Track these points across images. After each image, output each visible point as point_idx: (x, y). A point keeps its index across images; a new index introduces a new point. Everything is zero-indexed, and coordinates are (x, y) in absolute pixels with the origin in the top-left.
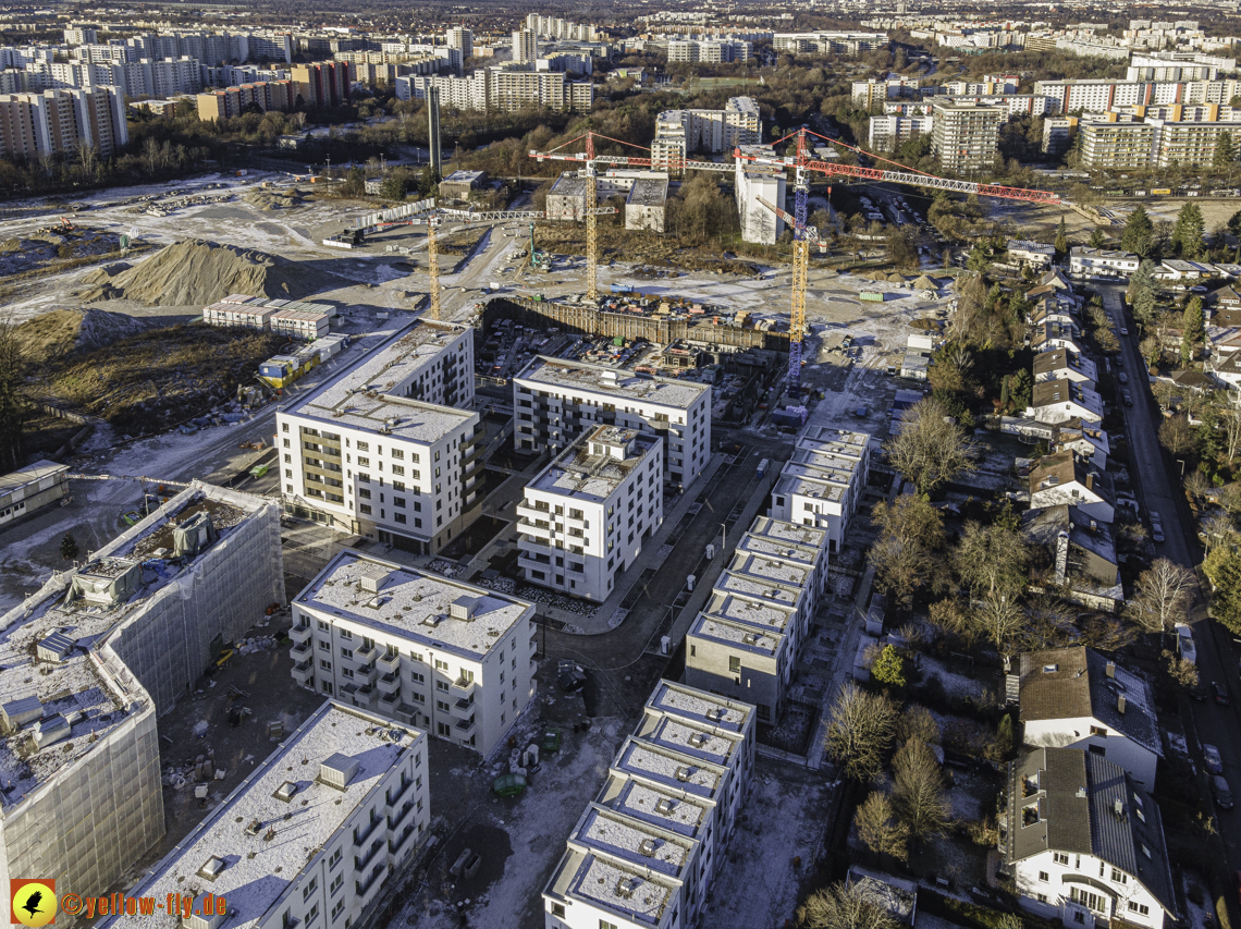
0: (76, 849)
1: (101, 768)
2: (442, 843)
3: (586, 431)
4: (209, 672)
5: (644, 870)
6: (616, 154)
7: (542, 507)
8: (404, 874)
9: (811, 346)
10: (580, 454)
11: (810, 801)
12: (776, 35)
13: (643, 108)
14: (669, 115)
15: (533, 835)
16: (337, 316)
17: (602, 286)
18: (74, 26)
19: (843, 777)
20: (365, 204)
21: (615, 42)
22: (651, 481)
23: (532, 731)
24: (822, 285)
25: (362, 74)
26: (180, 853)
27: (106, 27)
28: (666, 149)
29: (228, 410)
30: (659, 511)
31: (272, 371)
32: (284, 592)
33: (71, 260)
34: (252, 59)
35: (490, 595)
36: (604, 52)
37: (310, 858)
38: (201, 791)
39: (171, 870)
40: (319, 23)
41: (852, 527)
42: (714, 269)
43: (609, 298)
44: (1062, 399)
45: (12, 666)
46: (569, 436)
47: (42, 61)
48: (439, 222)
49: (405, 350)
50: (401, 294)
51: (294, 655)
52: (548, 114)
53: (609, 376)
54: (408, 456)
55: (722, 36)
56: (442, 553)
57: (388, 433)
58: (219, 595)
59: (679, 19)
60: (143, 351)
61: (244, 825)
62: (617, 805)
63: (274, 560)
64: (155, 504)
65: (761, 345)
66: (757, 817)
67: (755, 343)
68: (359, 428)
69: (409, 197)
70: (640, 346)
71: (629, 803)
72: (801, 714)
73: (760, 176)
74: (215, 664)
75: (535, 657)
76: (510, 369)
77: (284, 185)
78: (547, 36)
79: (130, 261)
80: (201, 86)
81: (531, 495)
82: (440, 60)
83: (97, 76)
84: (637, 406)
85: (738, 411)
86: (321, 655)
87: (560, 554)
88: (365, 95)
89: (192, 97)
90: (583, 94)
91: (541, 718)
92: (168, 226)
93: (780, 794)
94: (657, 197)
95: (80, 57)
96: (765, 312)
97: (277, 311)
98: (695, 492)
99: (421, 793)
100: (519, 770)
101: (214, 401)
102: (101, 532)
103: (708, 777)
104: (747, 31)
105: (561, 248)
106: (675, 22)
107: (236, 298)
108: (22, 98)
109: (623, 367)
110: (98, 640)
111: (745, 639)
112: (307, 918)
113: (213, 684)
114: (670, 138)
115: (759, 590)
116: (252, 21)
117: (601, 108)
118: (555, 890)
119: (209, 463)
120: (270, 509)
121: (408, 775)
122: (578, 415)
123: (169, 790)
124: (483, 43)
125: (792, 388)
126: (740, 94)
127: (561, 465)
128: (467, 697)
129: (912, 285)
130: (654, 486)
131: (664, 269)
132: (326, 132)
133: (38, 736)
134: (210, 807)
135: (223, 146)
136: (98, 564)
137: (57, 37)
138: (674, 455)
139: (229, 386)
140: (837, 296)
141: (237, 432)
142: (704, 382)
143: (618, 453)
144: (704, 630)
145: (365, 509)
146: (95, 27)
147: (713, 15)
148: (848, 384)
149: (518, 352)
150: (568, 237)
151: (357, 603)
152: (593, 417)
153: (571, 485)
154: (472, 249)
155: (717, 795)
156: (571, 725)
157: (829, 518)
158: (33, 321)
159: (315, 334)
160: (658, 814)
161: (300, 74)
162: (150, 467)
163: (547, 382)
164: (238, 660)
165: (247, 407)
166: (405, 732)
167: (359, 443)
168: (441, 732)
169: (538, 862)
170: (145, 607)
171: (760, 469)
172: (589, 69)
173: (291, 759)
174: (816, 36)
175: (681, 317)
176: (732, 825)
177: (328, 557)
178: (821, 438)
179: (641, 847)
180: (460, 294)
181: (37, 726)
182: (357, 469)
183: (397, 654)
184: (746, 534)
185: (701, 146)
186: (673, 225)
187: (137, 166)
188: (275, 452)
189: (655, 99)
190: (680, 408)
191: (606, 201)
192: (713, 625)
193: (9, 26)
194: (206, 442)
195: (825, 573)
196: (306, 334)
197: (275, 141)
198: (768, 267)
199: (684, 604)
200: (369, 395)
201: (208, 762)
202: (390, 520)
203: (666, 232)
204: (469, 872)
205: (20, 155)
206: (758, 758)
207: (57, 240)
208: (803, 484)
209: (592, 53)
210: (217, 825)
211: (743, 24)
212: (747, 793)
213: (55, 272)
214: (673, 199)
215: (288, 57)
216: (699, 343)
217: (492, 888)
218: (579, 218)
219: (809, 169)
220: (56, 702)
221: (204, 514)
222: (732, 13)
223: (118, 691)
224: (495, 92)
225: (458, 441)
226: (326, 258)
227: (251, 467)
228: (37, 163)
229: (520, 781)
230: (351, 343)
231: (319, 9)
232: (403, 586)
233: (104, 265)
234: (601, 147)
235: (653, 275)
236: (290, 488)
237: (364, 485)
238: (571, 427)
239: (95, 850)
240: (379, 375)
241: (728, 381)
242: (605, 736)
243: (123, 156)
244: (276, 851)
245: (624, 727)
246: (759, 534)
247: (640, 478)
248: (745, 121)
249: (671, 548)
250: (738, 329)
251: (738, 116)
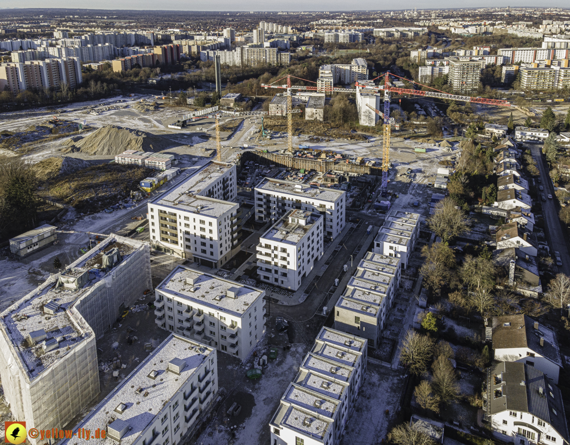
0: (61, 398)
1: (72, 362)
2: (223, 399)
3: (288, 212)
4: (119, 320)
5: (316, 414)
6: (300, 85)
7: (268, 247)
8: (207, 413)
9: (392, 173)
10: (285, 222)
11: (393, 384)
12: (375, 30)
13: (313, 64)
14: (325, 67)
15: (265, 397)
16: (175, 160)
17: (294, 146)
18: (58, 30)
19: (408, 373)
20: (187, 109)
21: (301, 33)
22: (318, 235)
23: (264, 349)
24: (397, 145)
25: (185, 50)
26: (107, 401)
27: (72, 31)
28: (324, 82)
29: (126, 202)
30: (322, 249)
31: (146, 184)
32: (152, 285)
33: (57, 135)
34: (136, 44)
35: (244, 287)
36: (295, 39)
37: (164, 405)
38: (116, 374)
39: (103, 409)
40: (166, 27)
41: (412, 257)
42: (346, 138)
43: (298, 151)
44: (511, 198)
45: (33, 316)
46: (280, 214)
47: (44, 46)
48: (220, 117)
49: (205, 174)
50: (204, 150)
51: (157, 313)
52: (269, 67)
53: (298, 187)
54: (207, 223)
55: (350, 30)
56: (223, 267)
57: (198, 213)
58: (123, 286)
59: (330, 23)
60: (89, 175)
61: (134, 389)
62: (304, 384)
63: (147, 270)
64: (94, 244)
65: (369, 173)
66: (368, 391)
67: (365, 172)
68: (185, 210)
69: (207, 105)
70: (312, 173)
71: (309, 383)
72: (389, 343)
73: (368, 95)
74: (121, 317)
75: (265, 315)
76: (253, 184)
77: (151, 101)
78: (269, 32)
79: (83, 135)
80: (113, 57)
81: (263, 241)
82: (220, 43)
83: (68, 53)
84: (311, 201)
85: (358, 203)
86: (168, 313)
87: (276, 268)
88: (187, 59)
89: (110, 61)
90: (286, 58)
91: (268, 344)
92: (100, 119)
93: (379, 380)
94: (320, 105)
95: (61, 44)
96: (371, 157)
97: (148, 157)
98: (338, 241)
99: (214, 377)
100: (258, 367)
101: (120, 198)
102: (71, 257)
103: (345, 372)
104: (361, 28)
105: (276, 128)
106: (328, 24)
107: (129, 152)
108: (36, 62)
109: (305, 183)
110: (70, 305)
111: (362, 309)
112: (163, 432)
113: (121, 325)
114: (325, 77)
115: (368, 286)
116: (136, 27)
117: (294, 64)
118: (275, 422)
119: (118, 226)
120: (145, 247)
121: (208, 368)
122: (284, 205)
123: (101, 373)
124: (240, 35)
125: (383, 193)
126: (358, 57)
127: (277, 227)
128: (234, 333)
129: (439, 145)
130: (319, 238)
131: (323, 138)
132: (169, 76)
133: (45, 347)
134: (120, 381)
135: (124, 83)
136: (70, 271)
137: (50, 35)
138: (328, 223)
139: (127, 191)
140: (404, 150)
141: (130, 212)
142: (342, 190)
143: (302, 222)
144: (343, 304)
145: (188, 247)
146: (68, 31)
147: (345, 21)
148: (410, 191)
149: (257, 176)
150: (279, 124)
151: (184, 289)
152: (291, 206)
153: (281, 237)
154: (235, 129)
155: (349, 380)
156: (282, 347)
157: (401, 253)
158: (41, 162)
159: (165, 168)
160: (322, 389)
161: (158, 51)
162: (92, 227)
163: (269, 190)
164: (131, 315)
165: (135, 201)
166: (206, 349)
167: (185, 217)
168: (223, 349)
169: (267, 409)
170: (90, 290)
171: (368, 230)
172: (288, 46)
173: (156, 360)
174: (393, 29)
175: (331, 160)
176: (357, 394)
177: (171, 269)
178: (397, 216)
179: (315, 404)
180: (230, 150)
181: (44, 343)
182: (184, 229)
183: (203, 313)
184: (362, 260)
185: (340, 81)
186: (327, 117)
187: (86, 93)
188: (147, 221)
189: (318, 60)
190: (331, 201)
191: (296, 107)
192: (347, 302)
193: (29, 30)
194: (117, 216)
195: (399, 278)
196: (161, 168)
197: (146, 81)
198: (372, 137)
199: (333, 292)
200: (189, 195)
201: (119, 361)
202: (199, 252)
203: (324, 121)
204: (236, 413)
205: (35, 88)
206: (369, 363)
207: (52, 126)
208: (389, 237)
209: (289, 39)
210: (123, 389)
211: (359, 25)
212: (363, 380)
213: (51, 140)
214: (327, 106)
215: (152, 43)
216: (339, 172)
217: (246, 421)
218: (284, 115)
219: (390, 91)
220: (52, 332)
221: (116, 249)
222: (354, 20)
223: (79, 328)
224: (245, 57)
225: (230, 216)
226: (169, 133)
227: (137, 228)
228: (43, 92)
229: (259, 372)
230: (181, 172)
231: (166, 21)
232: (205, 282)
233: (72, 137)
234: (294, 82)
235: (318, 140)
236: (154, 237)
237: (187, 236)
238: (281, 210)
239: (70, 399)
240: (193, 186)
241: (353, 189)
242: (298, 352)
243: (80, 88)
244: (149, 401)
245: (306, 348)
246: (368, 260)
247: (313, 234)
248: (361, 69)
249: (327, 266)
250: (358, 165)
251: (357, 67)
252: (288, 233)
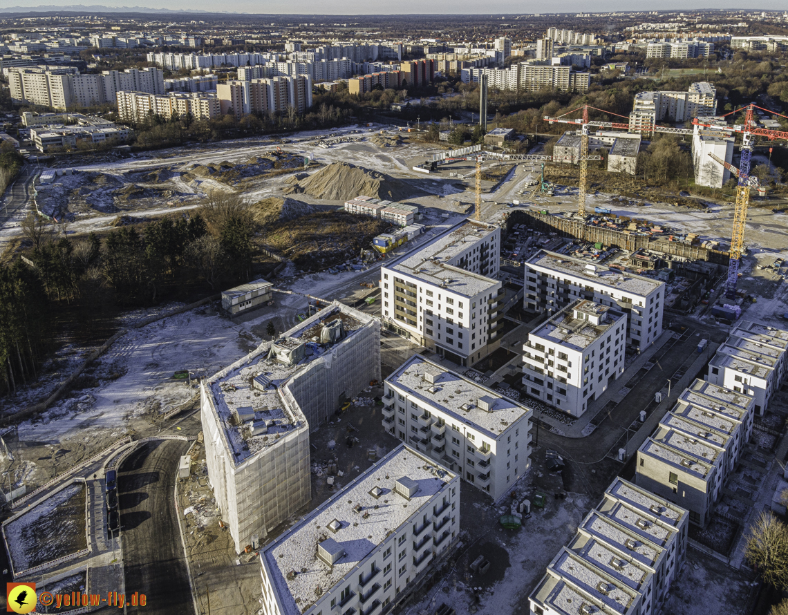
0: (268, 495)
1: (281, 454)
2: (466, 547)
3: (573, 302)
4: (338, 413)
5: (600, 602)
6: (604, 121)
7: (539, 347)
8: (442, 560)
9: (747, 263)
10: (568, 317)
11: (732, 591)
12: (733, 38)
13: (625, 90)
14: (644, 95)
15: (524, 558)
16: (419, 214)
17: (588, 208)
18: (290, 41)
19: (760, 580)
20: (438, 146)
21: (609, 44)
22: (617, 342)
23: (527, 491)
24: (760, 220)
25: (442, 67)
26: (319, 513)
27: (305, 42)
28: (641, 118)
29: (355, 263)
30: (621, 364)
31: (381, 242)
32: (380, 374)
33: (280, 170)
34: (380, 59)
35: (503, 398)
36: (599, 52)
37: (388, 535)
38: (330, 480)
39: (313, 521)
40: (419, 36)
41: (775, 399)
42: (672, 203)
43: (593, 216)
45: (242, 388)
46: (560, 304)
47: (273, 61)
48: (483, 159)
49: (458, 237)
50: (457, 203)
51: (384, 412)
52: (557, 93)
53: (590, 268)
55: (690, 39)
56: (474, 367)
57: (445, 288)
58: (345, 369)
59: (658, 28)
60: (312, 224)
61: (352, 506)
62: (583, 553)
63: (375, 354)
64: (314, 311)
65: (706, 259)
66: (687, 591)
67: (701, 257)
68: (428, 282)
69: (465, 143)
70: (613, 250)
71: (590, 554)
72: (726, 526)
73: (713, 139)
74: (340, 409)
75: (531, 444)
76: (523, 256)
77: (393, 133)
78: (560, 42)
79: (309, 173)
80: (351, 75)
81: (533, 339)
82: (490, 58)
83: (299, 70)
84: (609, 290)
85: (685, 303)
86: (399, 415)
87: (550, 380)
88: (442, 80)
89: (346, 80)
90: (583, 80)
91: (533, 485)
92: (329, 154)
93: (706, 579)
94: (632, 151)
95: (292, 59)
96: (710, 235)
97: (385, 207)
98: (649, 355)
99: (454, 513)
100: (517, 514)
101: (348, 256)
102: (287, 323)
103: (650, 551)
104: (710, 35)
105: (563, 181)
106: (654, 30)
107: (362, 198)
108: (263, 81)
109: (602, 263)
110: (282, 382)
111: (682, 463)
112: (385, 569)
113: (339, 420)
114: (644, 111)
115: (696, 430)
116: (381, 36)
117: (595, 90)
118: (537, 597)
119: (343, 292)
120: (375, 323)
121: (447, 500)
122: (567, 291)
123: (313, 474)
124: (517, 47)
125: (729, 292)
126: (702, 80)
127: (556, 322)
128: (486, 460)
130: (619, 346)
131: (634, 200)
132: (418, 102)
133: (252, 429)
134: (335, 491)
135: (361, 108)
136: (284, 340)
137: (281, 48)
138: (634, 327)
139: (356, 248)
140: (771, 229)
141: (359, 276)
142: (660, 279)
143: (594, 320)
144: (651, 449)
145: (429, 332)
146: (300, 42)
147: (684, 24)
148: (778, 293)
149: (529, 246)
150: (567, 174)
151: (421, 388)
152: (577, 294)
153: (560, 337)
154: (503, 178)
155: (656, 565)
156: (553, 493)
157: (755, 389)
158: (260, 202)
159: (405, 223)
160: (611, 567)
161: (406, 67)
162: (312, 290)
163: (545, 267)
164: (353, 409)
165: (365, 262)
166: (447, 473)
167: (427, 291)
168: (469, 478)
169: (528, 576)
170: (306, 369)
171: (700, 345)
172: (588, 64)
173: (380, 473)
174: (766, 38)
175: (645, 234)
176: (667, 590)
177: (406, 357)
178: (752, 331)
179: (598, 586)
180: (494, 206)
181: (252, 423)
182: (426, 307)
183: (444, 423)
184: (687, 390)
185: (667, 116)
186: (642, 170)
187: (316, 119)
188: (379, 291)
189: (634, 84)
190: (641, 295)
191: (595, 151)
192: (659, 448)
193: (258, 41)
194: (343, 279)
195: (750, 428)
196: (400, 222)
197: (389, 106)
198: (715, 204)
199: (637, 430)
200: (435, 263)
201: (334, 465)
202: (443, 341)
203: (637, 175)
204: (483, 570)
205: (260, 112)
206: (689, 548)
207: (274, 159)
208: (735, 361)
209: (591, 53)
210: (338, 502)
211: (706, 31)
212: (679, 572)
213: (272, 177)
214: (643, 153)
215: (399, 57)
216: (657, 253)
217: (496, 585)
218: (575, 162)
219: (754, 134)
220: (261, 412)
221: (339, 320)
222: (699, 23)
223: (290, 413)
224: (523, 79)
225: (488, 298)
226: (414, 178)
227: (366, 298)
228: (268, 116)
229: (517, 521)
230: (426, 230)
231: (419, 29)
232: (450, 383)
233: (296, 174)
234: (593, 116)
235: (625, 203)
236: (386, 313)
237: (429, 317)
238: (562, 299)
239: (277, 499)
240: (441, 251)
241: (678, 281)
242: (576, 506)
243: (309, 113)
244: (369, 525)
245: (589, 503)
246: (697, 391)
247: (609, 339)
248: (704, 99)
249: (629, 390)
250: (688, 246)
251: (698, 96)
252: (570, 332)
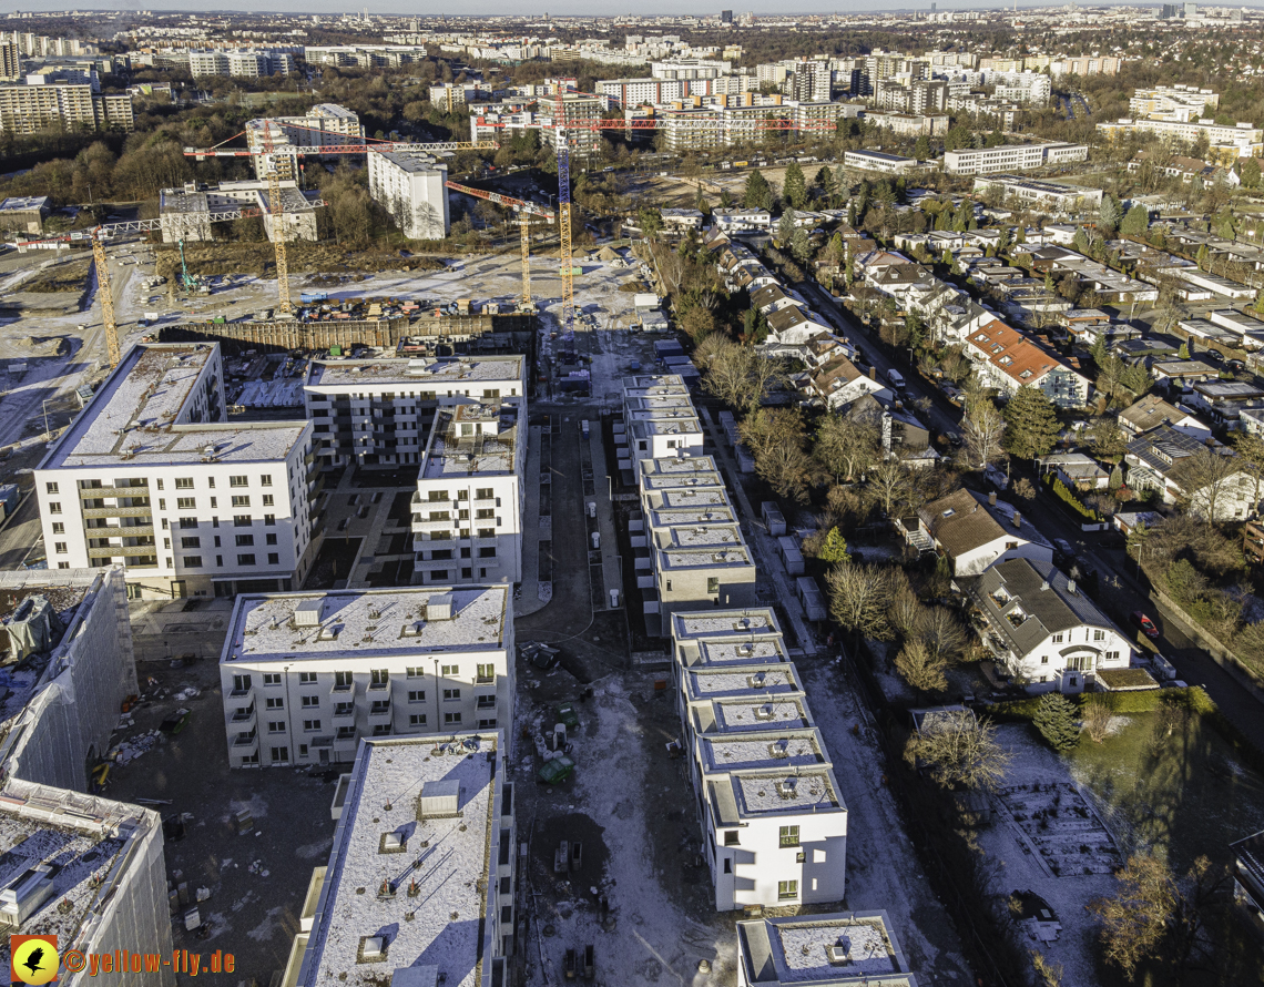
9: (548, 320)
13: (214, 119)
14: (259, 123)
24: (514, 268)
35: (455, 589)
36: (107, 67)
44: (800, 321)
49: (151, 377)
54: (254, 481)
57: (213, 461)
61: (371, 894)
81: (425, 486)
87: (465, 543)
90: (121, 109)
111: (713, 559)
122: (391, 411)
129: (599, 257)
140: (535, 275)
148: (604, 347)
151: (304, 641)
152: (408, 411)
155: (811, 722)
157: (692, 450)
163: (339, 384)
167: (178, 481)
171: (586, 429)
173: (368, 811)
183: (386, 676)
192: (679, 556)
200: (149, 430)
209: (92, 68)
221: (37, 598)
232: (347, 609)
240: (141, 409)
250: (466, 317)
